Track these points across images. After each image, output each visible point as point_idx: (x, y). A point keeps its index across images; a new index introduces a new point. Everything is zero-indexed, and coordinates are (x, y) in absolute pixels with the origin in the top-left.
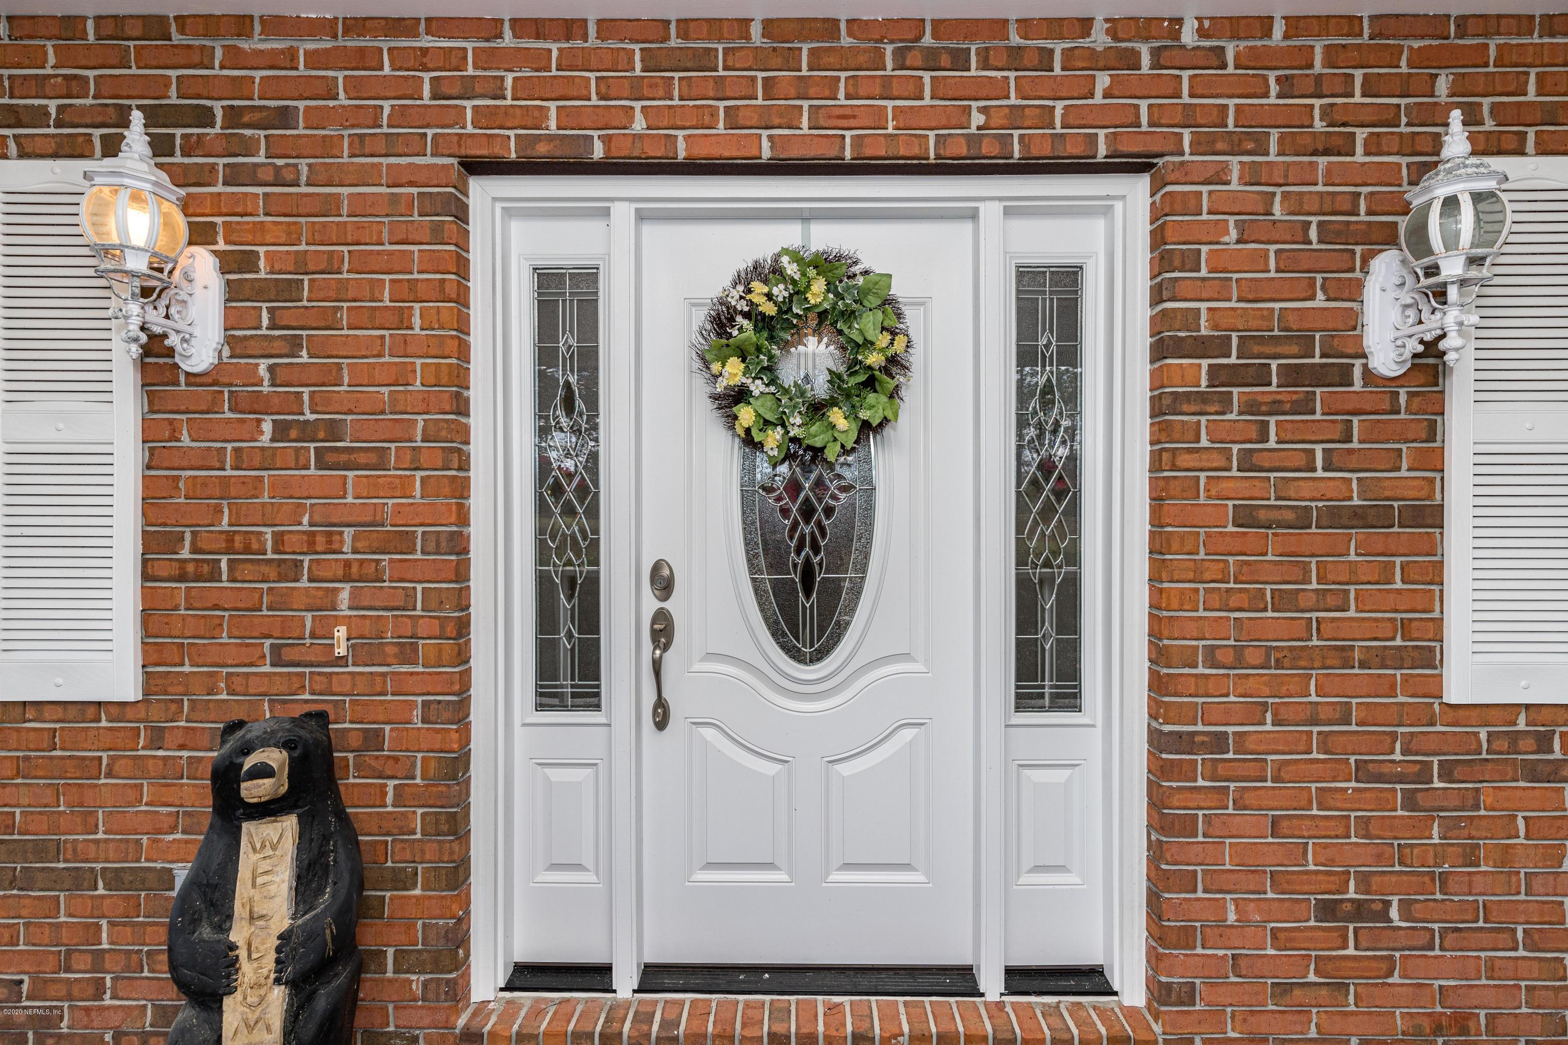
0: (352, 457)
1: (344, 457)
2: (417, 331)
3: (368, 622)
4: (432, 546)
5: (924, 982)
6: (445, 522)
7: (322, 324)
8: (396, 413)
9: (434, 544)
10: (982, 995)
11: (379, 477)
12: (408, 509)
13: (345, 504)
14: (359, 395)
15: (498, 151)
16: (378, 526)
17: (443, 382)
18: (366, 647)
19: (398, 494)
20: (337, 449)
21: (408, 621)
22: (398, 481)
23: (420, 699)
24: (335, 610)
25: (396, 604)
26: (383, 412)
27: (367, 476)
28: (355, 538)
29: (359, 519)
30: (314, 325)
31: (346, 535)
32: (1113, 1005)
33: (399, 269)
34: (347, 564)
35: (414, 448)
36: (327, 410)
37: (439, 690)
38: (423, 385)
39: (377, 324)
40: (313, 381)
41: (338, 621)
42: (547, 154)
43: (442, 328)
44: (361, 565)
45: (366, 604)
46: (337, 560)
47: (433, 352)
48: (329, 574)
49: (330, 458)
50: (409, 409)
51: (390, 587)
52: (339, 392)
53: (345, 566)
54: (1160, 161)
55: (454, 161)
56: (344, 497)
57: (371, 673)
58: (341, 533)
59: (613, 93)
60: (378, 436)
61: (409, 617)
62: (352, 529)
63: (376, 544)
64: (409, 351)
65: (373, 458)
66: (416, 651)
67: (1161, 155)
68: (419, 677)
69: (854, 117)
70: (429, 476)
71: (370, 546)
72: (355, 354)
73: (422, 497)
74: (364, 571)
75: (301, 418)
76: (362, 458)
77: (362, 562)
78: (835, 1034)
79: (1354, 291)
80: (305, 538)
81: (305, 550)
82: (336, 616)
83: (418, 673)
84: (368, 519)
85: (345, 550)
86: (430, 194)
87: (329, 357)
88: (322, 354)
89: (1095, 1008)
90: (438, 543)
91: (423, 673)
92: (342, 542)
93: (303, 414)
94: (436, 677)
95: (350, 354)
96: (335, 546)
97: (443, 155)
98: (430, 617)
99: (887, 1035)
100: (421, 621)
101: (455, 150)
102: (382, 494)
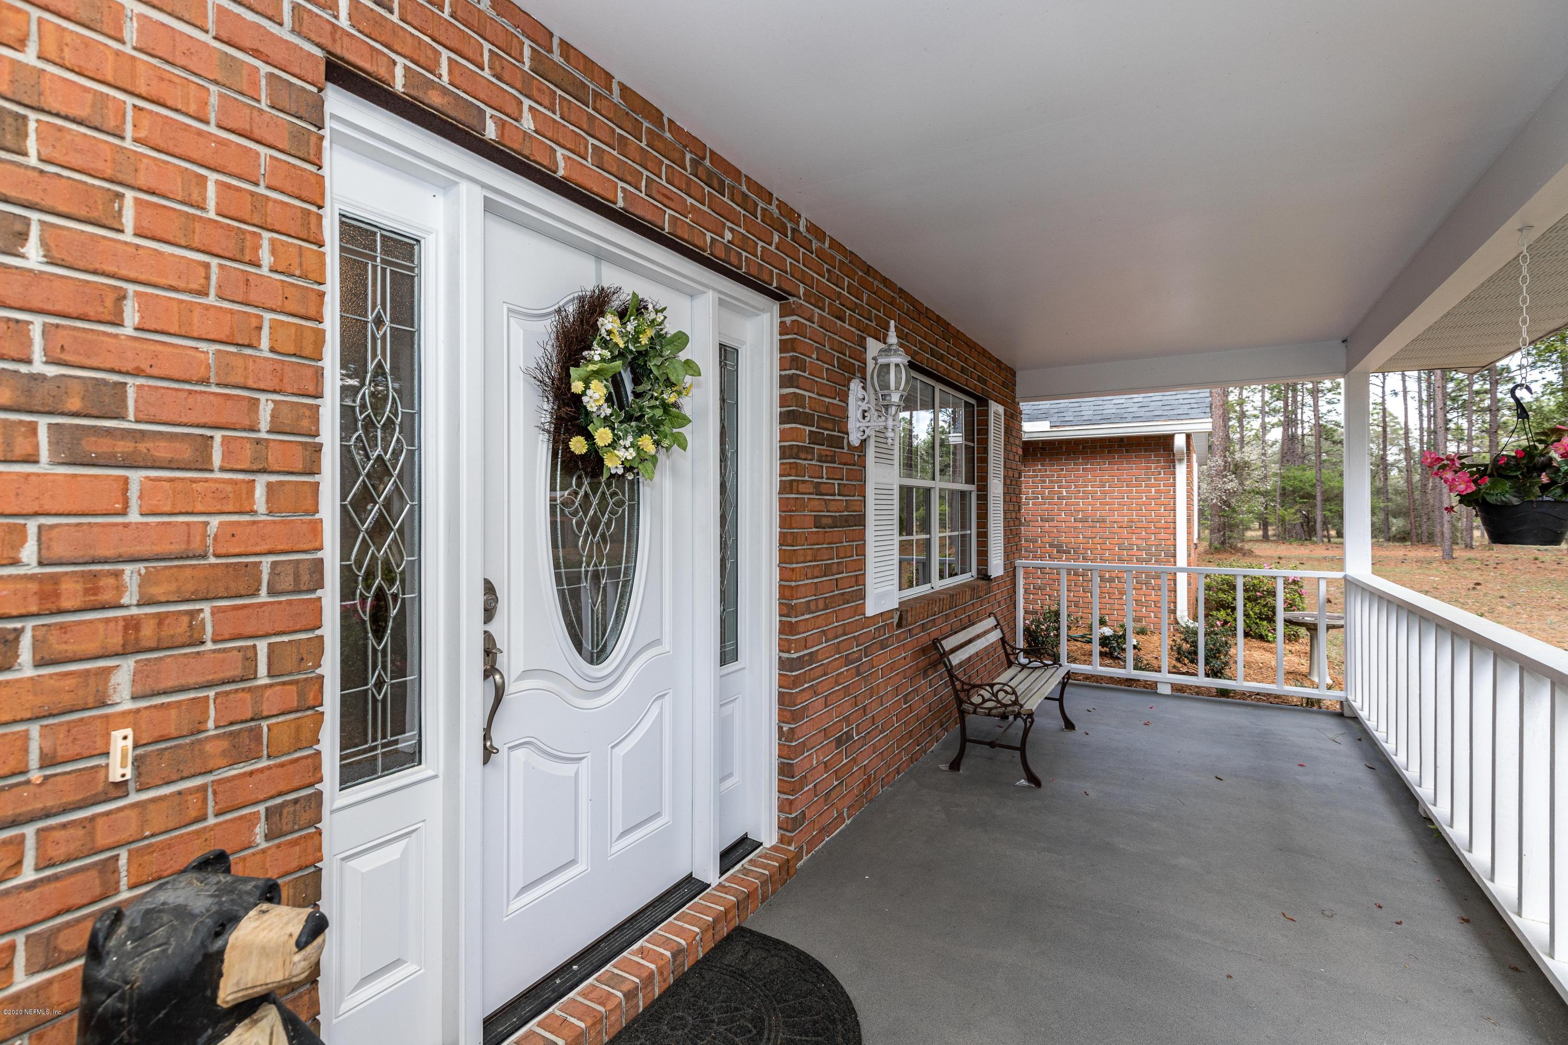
0: (142, 447)
1: (123, 447)
2: (265, 271)
3: (173, 713)
4: (287, 582)
5: (674, 900)
6: (305, 547)
7: (83, 213)
8: (226, 386)
9: (291, 578)
10: (709, 885)
11: (193, 481)
12: (248, 530)
13: (126, 525)
14: (159, 348)
15: (382, 72)
16: (195, 557)
17: (306, 352)
18: (167, 755)
19: (230, 508)
20: (109, 432)
21: (248, 696)
22: (229, 488)
23: (261, 808)
24: (104, 705)
25: (229, 674)
26: (205, 381)
27: (172, 480)
28: (145, 581)
29: (158, 549)
30: (62, 208)
31: (126, 577)
32: (764, 851)
33: (236, 171)
34: (133, 624)
35: (258, 441)
36: (88, 362)
37: (296, 784)
38: (272, 350)
39: (196, 242)
40: (58, 307)
41: (110, 723)
42: (436, 105)
43: (303, 277)
44: (160, 624)
45: (170, 684)
46: (107, 621)
47: (291, 306)
48: (92, 647)
49: (92, 446)
50: (250, 383)
51: (214, 651)
52: (116, 336)
53: (126, 628)
54: (792, 299)
55: (319, 53)
56: (124, 513)
57: (179, 793)
58: (118, 575)
59: (506, 77)
60: (193, 417)
61: (249, 689)
62: (141, 567)
63: (190, 587)
64: (253, 297)
65: (186, 452)
66: (259, 738)
67: (793, 296)
68: (263, 777)
69: (672, 200)
70: (281, 483)
71: (178, 591)
72: (154, 279)
73: (270, 513)
74: (166, 632)
75: (24, 369)
76: (162, 451)
77: (161, 619)
78: (663, 963)
79: (844, 398)
80: (33, 587)
81: (34, 609)
82: (107, 716)
83: (261, 770)
84: (176, 548)
85: (125, 600)
86: (290, 84)
87: (95, 272)
88: (81, 264)
89: (760, 857)
90: (297, 576)
91: (269, 768)
92: (120, 589)
93: (29, 362)
94: (291, 767)
95: (142, 277)
96: (107, 597)
97: (309, 39)
98: (284, 683)
99: (690, 940)
100: (269, 692)
101: (326, 41)
102: (199, 508)
